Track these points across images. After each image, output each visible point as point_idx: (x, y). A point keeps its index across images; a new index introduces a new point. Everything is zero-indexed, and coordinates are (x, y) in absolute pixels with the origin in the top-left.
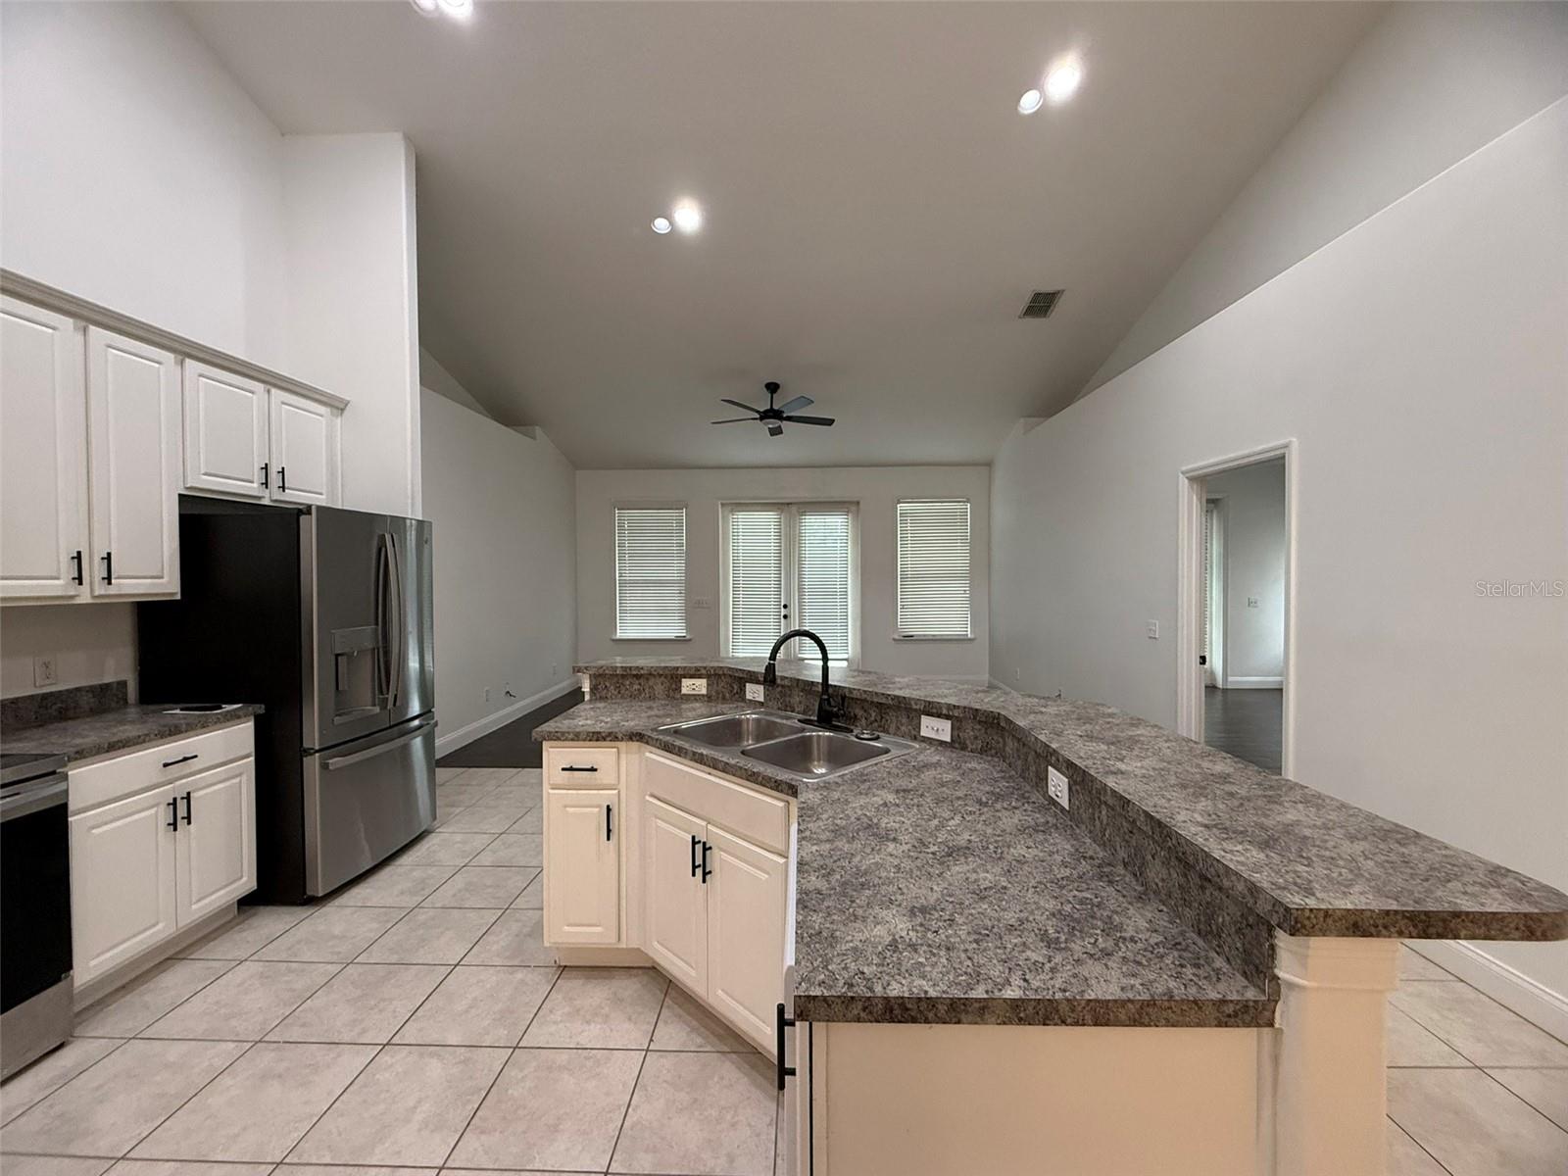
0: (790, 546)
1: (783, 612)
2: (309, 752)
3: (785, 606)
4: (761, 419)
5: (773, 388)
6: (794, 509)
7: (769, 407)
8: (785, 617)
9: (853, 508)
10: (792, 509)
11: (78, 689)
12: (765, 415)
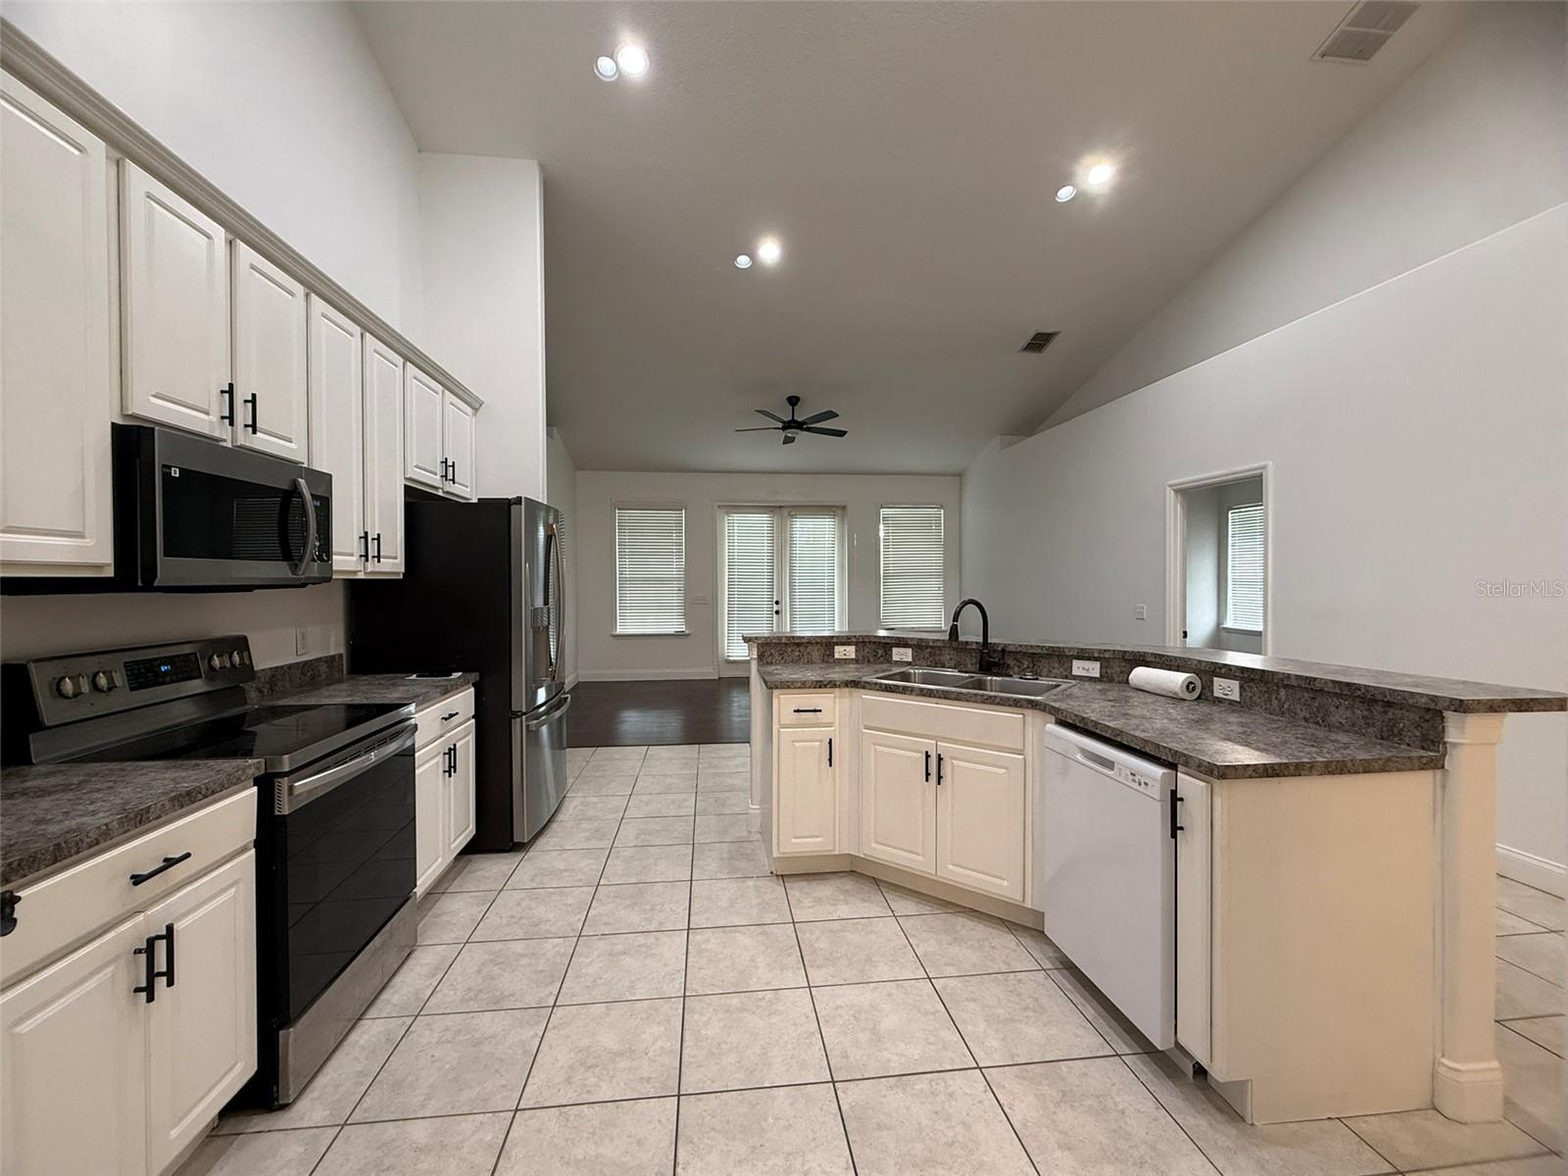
0: (781, 546)
1: (776, 608)
2: (518, 715)
3: (777, 603)
4: (784, 429)
5: (793, 401)
6: (785, 512)
7: (790, 418)
8: (777, 612)
9: (839, 512)
10: (783, 511)
11: (320, 659)
12: (787, 426)
